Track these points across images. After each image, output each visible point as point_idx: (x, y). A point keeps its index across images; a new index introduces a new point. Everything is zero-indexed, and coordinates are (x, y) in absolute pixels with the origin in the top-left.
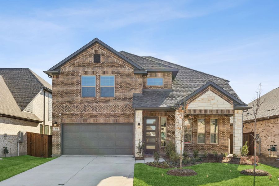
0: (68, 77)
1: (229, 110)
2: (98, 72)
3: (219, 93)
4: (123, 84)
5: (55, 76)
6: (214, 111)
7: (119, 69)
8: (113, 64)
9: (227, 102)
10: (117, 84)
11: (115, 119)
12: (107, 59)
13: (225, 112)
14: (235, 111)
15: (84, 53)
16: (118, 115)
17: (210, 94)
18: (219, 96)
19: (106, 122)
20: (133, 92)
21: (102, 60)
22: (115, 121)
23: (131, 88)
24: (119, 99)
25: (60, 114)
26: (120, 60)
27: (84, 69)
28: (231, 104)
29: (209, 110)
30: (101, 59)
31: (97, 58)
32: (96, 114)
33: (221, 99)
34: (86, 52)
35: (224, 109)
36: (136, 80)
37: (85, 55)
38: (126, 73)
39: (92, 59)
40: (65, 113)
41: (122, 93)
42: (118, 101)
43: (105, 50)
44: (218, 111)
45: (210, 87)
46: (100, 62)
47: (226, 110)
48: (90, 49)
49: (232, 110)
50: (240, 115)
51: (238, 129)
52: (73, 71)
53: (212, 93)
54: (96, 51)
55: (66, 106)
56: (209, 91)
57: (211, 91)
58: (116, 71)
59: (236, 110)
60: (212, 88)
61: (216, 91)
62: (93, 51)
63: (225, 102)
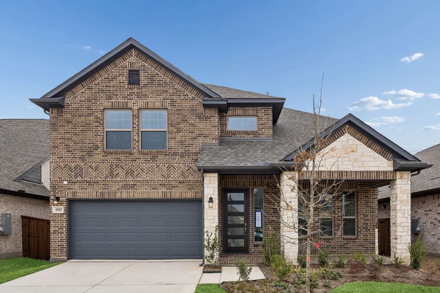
0: (80, 113)
1: (384, 172)
2: (135, 103)
3: (366, 140)
4: (182, 126)
5: (55, 111)
6: (356, 175)
7: (174, 97)
8: (164, 89)
9: (380, 156)
10: (171, 125)
11: (168, 191)
12: (152, 78)
13: (377, 175)
14: (396, 174)
15: (108, 67)
16: (173, 183)
17: (347, 140)
18: (366, 144)
19: (152, 197)
20: (201, 140)
21: (143, 80)
22: (169, 196)
23: (197, 133)
24: (175, 154)
25: (65, 183)
26: (177, 80)
27: (110, 98)
28: (387, 159)
29: (347, 172)
30: (142, 78)
31: (134, 77)
32: (132, 183)
33: (370, 149)
34: (113, 65)
35: (376, 169)
36: (207, 118)
37: (112, 70)
38: (187, 105)
39: (124, 79)
40: (74, 179)
41: (181, 142)
42: (174, 157)
43: (149, 61)
44: (364, 174)
45: (347, 126)
46: (138, 84)
47: (379, 172)
48: (121, 59)
49: (391, 172)
50: (405, 181)
51: (403, 208)
52: (89, 100)
53: (352, 138)
54: (131, 64)
55: (76, 168)
56: (347, 134)
57: (350, 134)
58: (169, 101)
59: (397, 172)
60: (352, 129)
61: (359, 135)
62: (126, 63)
63: (377, 155)
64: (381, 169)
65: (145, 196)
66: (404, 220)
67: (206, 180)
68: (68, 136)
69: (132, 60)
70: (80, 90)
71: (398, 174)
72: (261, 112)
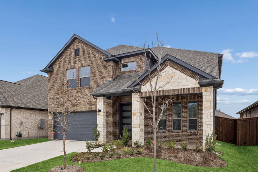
64: (190, 87)
65: (81, 110)
66: (208, 120)
67: (98, 100)
68: (54, 84)
69: (77, 44)
70: (58, 62)
71: (204, 89)
72: (138, 58)
